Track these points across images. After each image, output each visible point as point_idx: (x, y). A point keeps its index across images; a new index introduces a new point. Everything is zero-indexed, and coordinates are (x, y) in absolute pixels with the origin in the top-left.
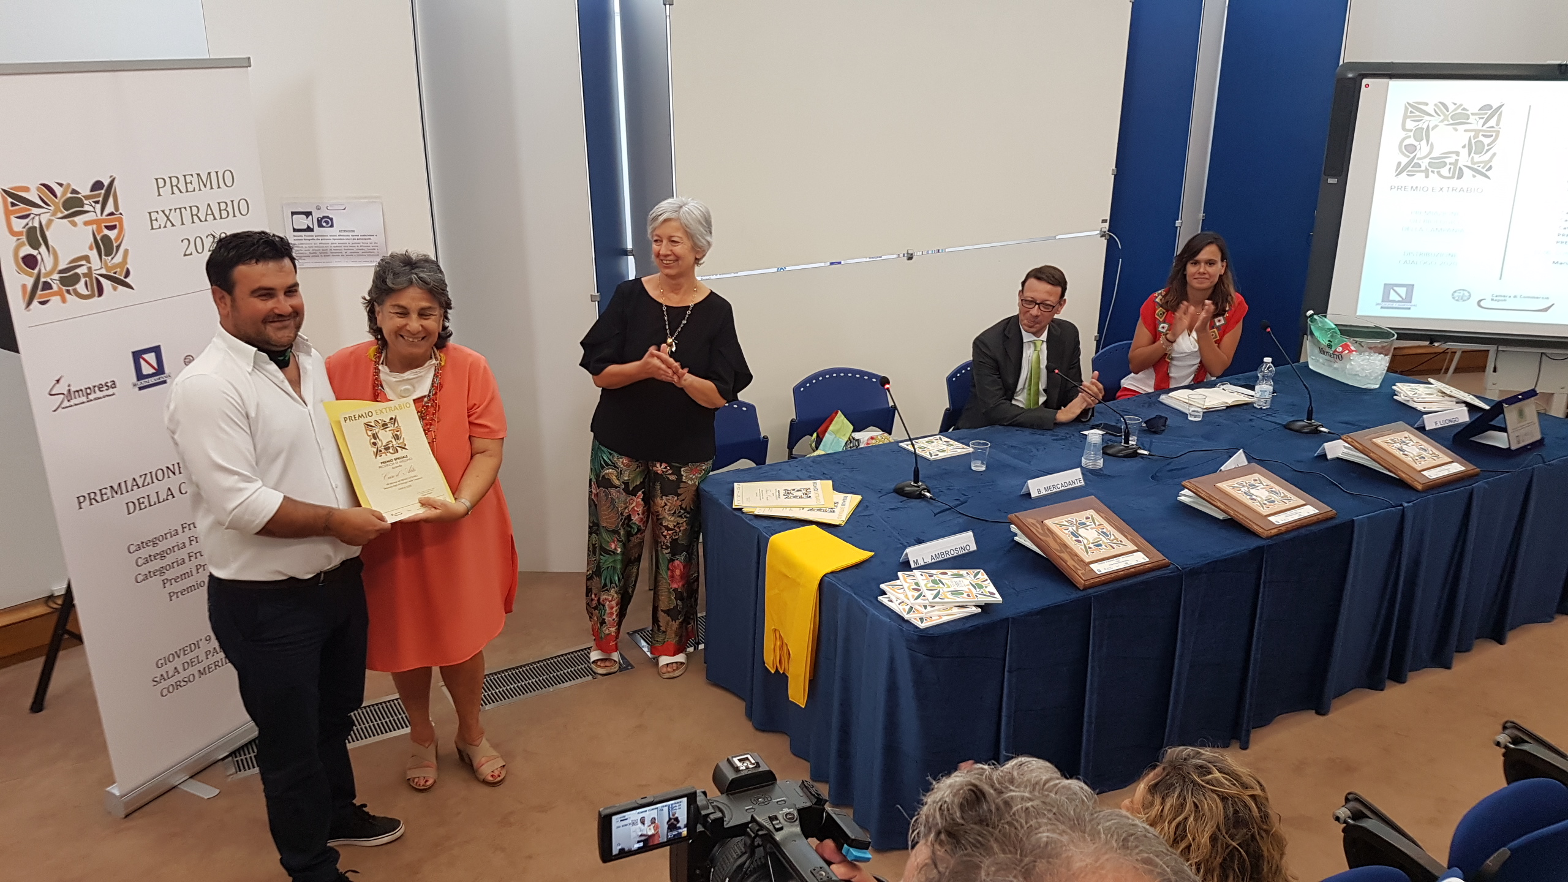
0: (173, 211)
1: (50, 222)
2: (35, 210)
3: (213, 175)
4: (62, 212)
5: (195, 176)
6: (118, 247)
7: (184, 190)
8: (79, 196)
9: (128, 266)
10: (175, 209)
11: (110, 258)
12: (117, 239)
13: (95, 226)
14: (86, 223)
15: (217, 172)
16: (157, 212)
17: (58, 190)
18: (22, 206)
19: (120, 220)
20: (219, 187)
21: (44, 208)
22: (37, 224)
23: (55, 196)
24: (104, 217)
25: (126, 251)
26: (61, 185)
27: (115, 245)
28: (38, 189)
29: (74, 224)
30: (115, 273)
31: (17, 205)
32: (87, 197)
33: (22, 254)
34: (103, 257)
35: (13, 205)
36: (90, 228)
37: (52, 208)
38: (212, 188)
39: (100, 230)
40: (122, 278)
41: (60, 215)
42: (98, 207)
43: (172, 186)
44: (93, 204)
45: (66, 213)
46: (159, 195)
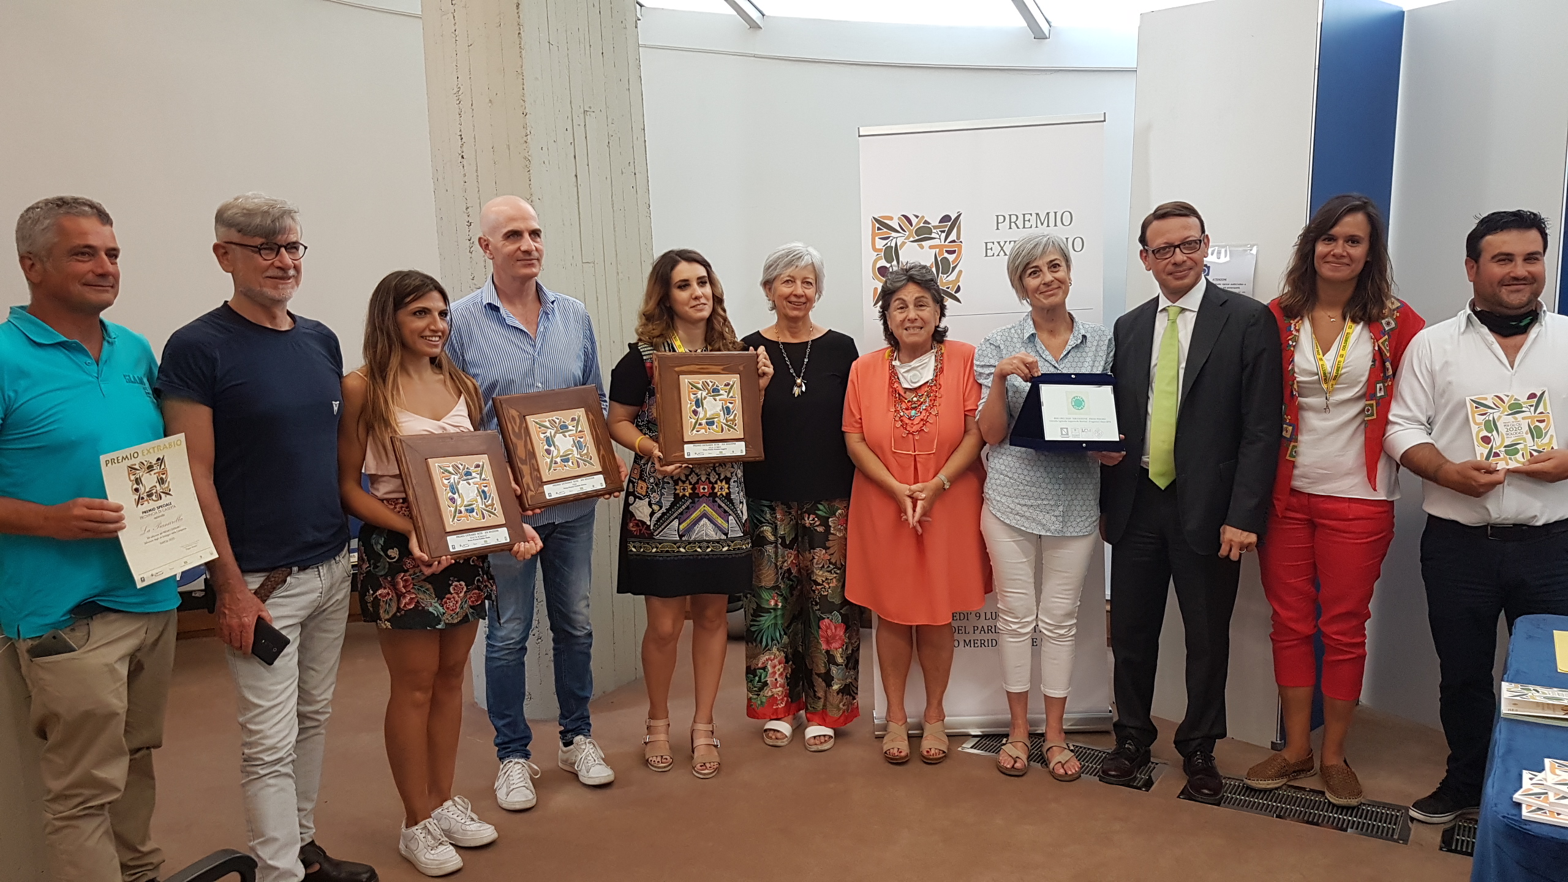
0: (1008, 243)
1: (904, 243)
2: (894, 234)
3: (1052, 216)
4: (914, 237)
5: (1034, 215)
6: (954, 268)
7: (1021, 226)
8: (930, 226)
9: (959, 284)
10: (1010, 242)
11: (945, 276)
12: (954, 262)
13: (938, 250)
14: (931, 247)
15: (1055, 213)
16: (993, 243)
17: (914, 221)
18: (885, 230)
19: (960, 247)
20: (1056, 225)
21: (899, 232)
22: (893, 245)
23: (911, 225)
24: (946, 243)
25: (960, 272)
26: (917, 217)
27: (952, 266)
28: (899, 218)
29: (922, 247)
30: (948, 288)
31: (881, 229)
32: (936, 227)
33: (878, 265)
34: (940, 274)
35: (879, 229)
36: (934, 251)
37: (907, 233)
38: (1048, 226)
39: (941, 253)
40: (953, 293)
41: (912, 239)
42: (944, 235)
43: (1010, 222)
44: (940, 233)
45: (917, 238)
46: (998, 229)
